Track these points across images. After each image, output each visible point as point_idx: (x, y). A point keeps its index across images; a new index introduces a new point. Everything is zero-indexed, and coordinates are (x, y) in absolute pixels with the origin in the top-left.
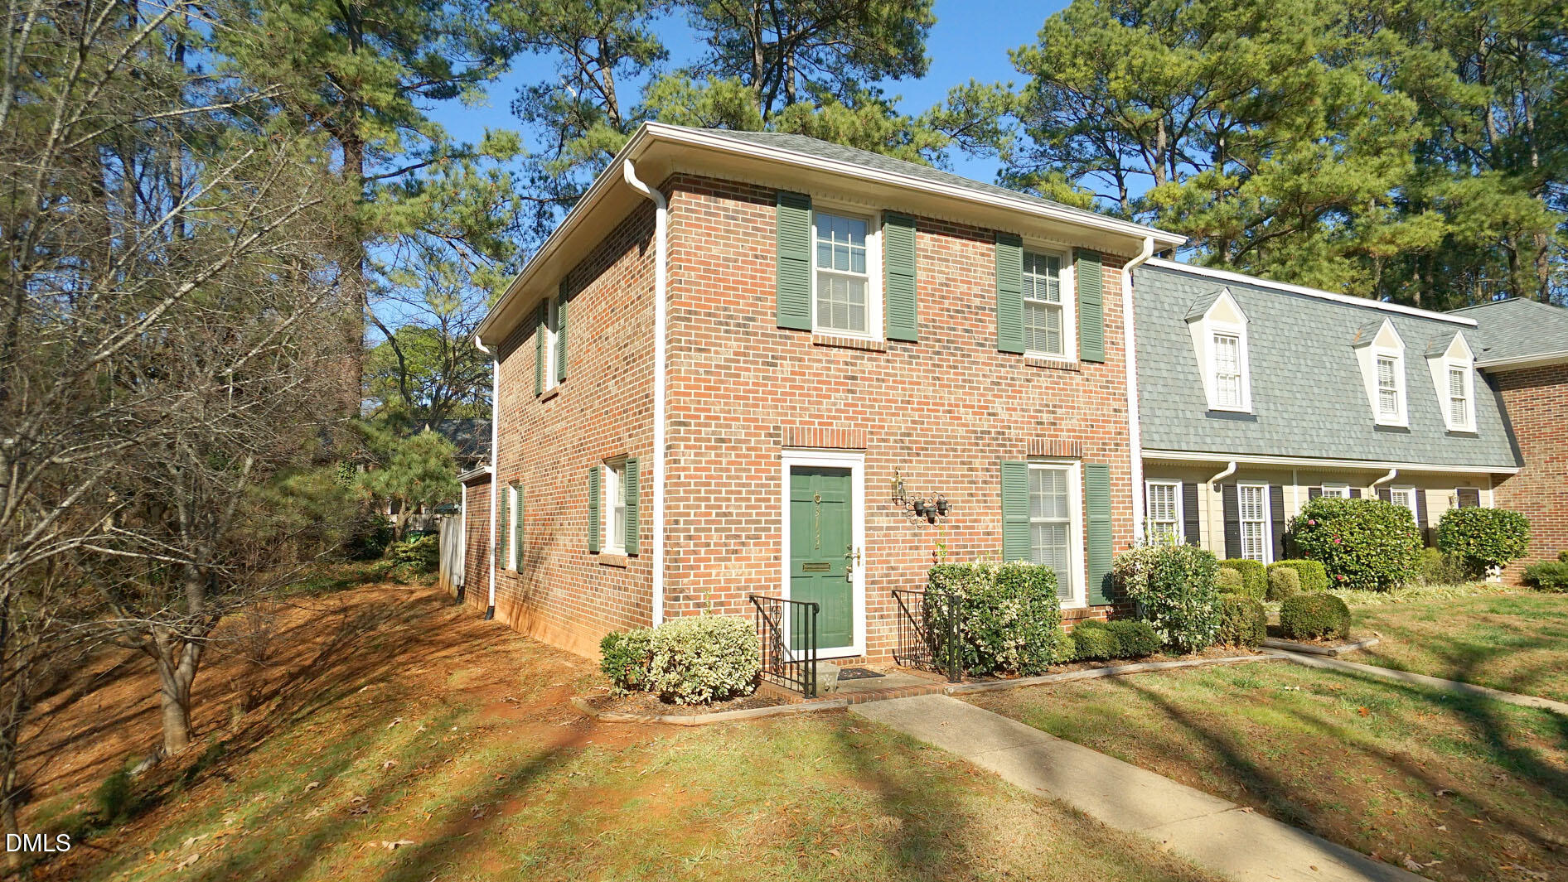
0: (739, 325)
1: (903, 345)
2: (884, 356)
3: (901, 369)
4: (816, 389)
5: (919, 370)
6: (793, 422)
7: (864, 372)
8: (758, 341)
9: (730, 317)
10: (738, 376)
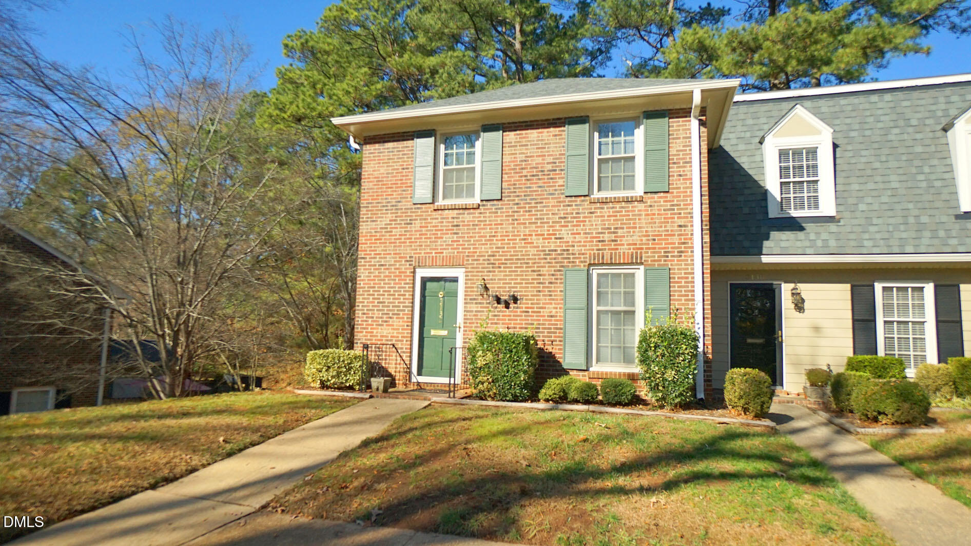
0: (393, 206)
1: (492, 203)
2: (478, 211)
3: (489, 217)
4: (434, 234)
5: (502, 216)
6: (420, 253)
7: (464, 222)
8: (403, 213)
9: (388, 202)
10: (391, 232)
